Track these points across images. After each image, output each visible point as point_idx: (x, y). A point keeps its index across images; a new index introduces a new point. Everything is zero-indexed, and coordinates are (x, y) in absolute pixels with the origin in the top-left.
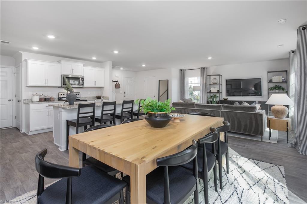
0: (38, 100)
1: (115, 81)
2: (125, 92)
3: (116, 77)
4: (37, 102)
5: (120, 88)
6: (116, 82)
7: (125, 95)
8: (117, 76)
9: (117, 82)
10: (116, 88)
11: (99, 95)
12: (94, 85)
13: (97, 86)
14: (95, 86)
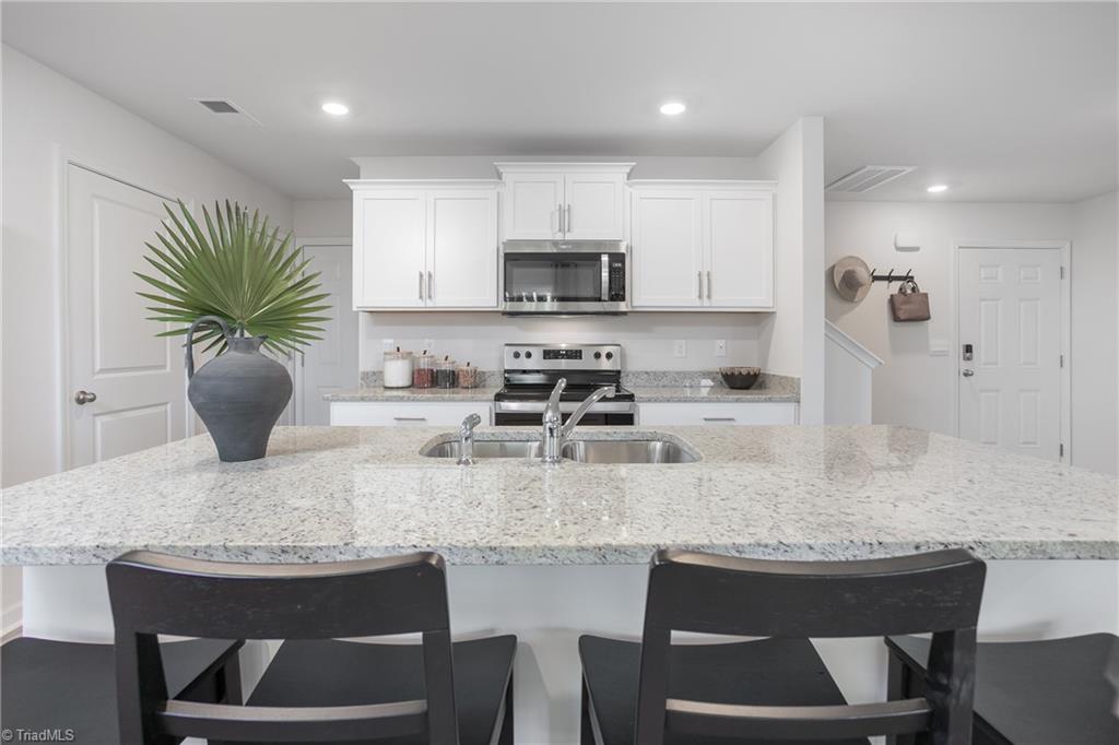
0: (405, 382)
1: (890, 278)
2: (969, 349)
3: (898, 249)
4: (398, 388)
5: (928, 318)
6: (896, 285)
7: (965, 366)
8: (901, 245)
9: (908, 278)
10: (896, 318)
11: (745, 362)
12: (700, 297)
13: (724, 300)
14: (706, 305)
